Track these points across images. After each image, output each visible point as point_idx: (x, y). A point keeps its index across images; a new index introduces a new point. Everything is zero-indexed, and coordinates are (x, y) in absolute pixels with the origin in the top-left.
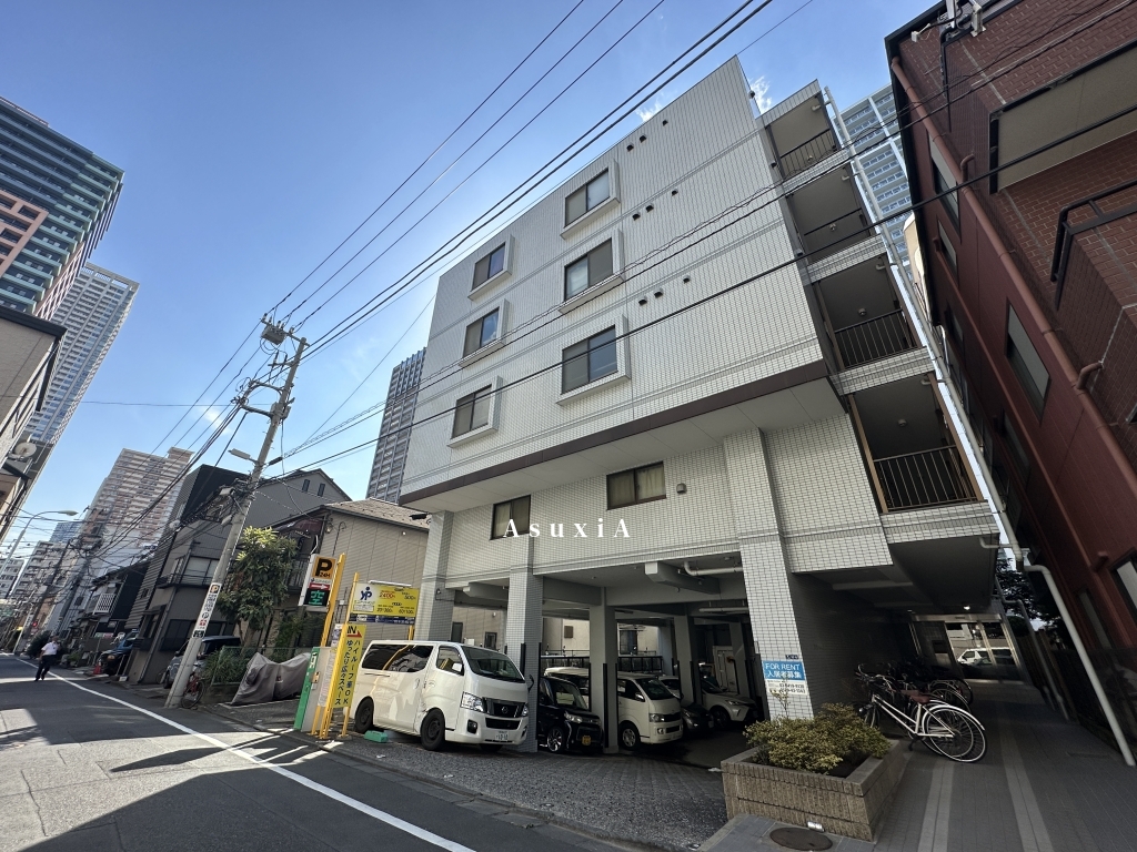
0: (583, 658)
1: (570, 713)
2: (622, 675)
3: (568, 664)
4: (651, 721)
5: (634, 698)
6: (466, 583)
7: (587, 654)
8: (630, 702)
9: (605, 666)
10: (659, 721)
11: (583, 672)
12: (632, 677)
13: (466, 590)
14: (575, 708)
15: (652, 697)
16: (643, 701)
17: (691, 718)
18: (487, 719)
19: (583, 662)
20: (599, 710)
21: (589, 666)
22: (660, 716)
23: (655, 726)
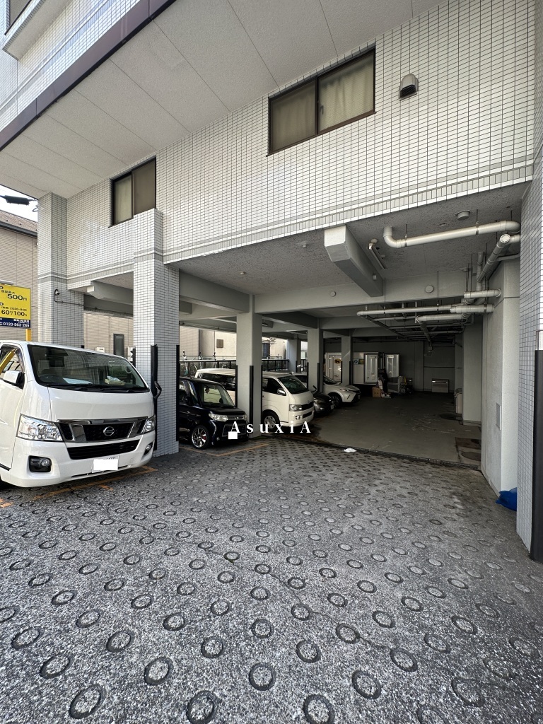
0: (230, 361)
1: (215, 413)
2: (267, 374)
3: (218, 366)
4: (290, 410)
5: (275, 392)
6: (88, 283)
7: (235, 359)
8: (272, 396)
9: (252, 368)
10: (298, 410)
11: (231, 372)
12: (274, 376)
13: (90, 291)
14: (221, 407)
15: (293, 391)
16: (285, 395)
17: (318, 403)
18: (69, 449)
19: (231, 365)
20: (244, 405)
21: (236, 368)
22: (298, 406)
23: (294, 414)
